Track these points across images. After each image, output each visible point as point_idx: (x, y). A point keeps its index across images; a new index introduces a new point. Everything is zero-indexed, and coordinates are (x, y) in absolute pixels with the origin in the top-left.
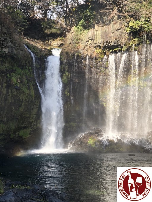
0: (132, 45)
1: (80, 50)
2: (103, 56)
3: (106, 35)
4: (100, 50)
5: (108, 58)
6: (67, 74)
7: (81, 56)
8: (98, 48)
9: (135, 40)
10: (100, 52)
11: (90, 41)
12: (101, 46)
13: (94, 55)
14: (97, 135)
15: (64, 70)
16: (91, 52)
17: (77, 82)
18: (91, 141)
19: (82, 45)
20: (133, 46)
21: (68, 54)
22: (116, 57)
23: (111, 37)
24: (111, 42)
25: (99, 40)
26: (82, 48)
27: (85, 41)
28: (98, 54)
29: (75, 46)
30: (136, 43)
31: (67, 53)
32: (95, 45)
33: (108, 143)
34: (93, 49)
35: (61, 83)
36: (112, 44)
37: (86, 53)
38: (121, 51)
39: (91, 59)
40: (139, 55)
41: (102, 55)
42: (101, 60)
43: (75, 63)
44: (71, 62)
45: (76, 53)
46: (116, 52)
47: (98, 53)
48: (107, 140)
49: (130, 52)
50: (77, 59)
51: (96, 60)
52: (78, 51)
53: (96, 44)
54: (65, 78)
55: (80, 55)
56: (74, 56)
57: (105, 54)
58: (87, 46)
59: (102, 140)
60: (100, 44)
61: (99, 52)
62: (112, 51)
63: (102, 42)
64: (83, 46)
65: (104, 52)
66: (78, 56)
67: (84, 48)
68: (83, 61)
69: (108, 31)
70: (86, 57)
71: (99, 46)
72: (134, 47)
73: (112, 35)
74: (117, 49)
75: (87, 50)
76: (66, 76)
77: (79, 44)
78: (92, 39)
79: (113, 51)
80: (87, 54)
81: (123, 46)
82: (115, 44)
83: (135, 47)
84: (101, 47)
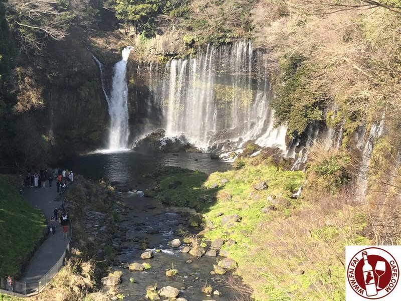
0: (190, 54)
2: (166, 62)
3: (166, 44)
8: (160, 55)
9: (192, 50)
11: (152, 49)
13: (157, 61)
14: (159, 135)
15: (130, 76)
16: (154, 59)
23: (170, 46)
24: (171, 51)
25: (160, 49)
26: (145, 56)
27: (148, 49)
28: (161, 60)
30: (193, 52)
33: (166, 144)
34: (156, 56)
35: (127, 89)
36: (171, 53)
37: (150, 59)
38: (181, 58)
39: (154, 65)
42: (164, 66)
46: (177, 59)
48: (166, 140)
51: (160, 66)
52: (142, 59)
53: (158, 52)
55: (144, 62)
57: (168, 60)
58: (150, 53)
59: (162, 140)
60: (162, 53)
62: (174, 58)
63: (163, 50)
64: (146, 54)
65: (166, 58)
66: (142, 63)
67: (148, 56)
69: (168, 40)
73: (172, 44)
74: (178, 56)
75: (150, 57)
78: (154, 48)
80: (151, 61)
81: (182, 54)
82: (175, 53)
83: (193, 55)
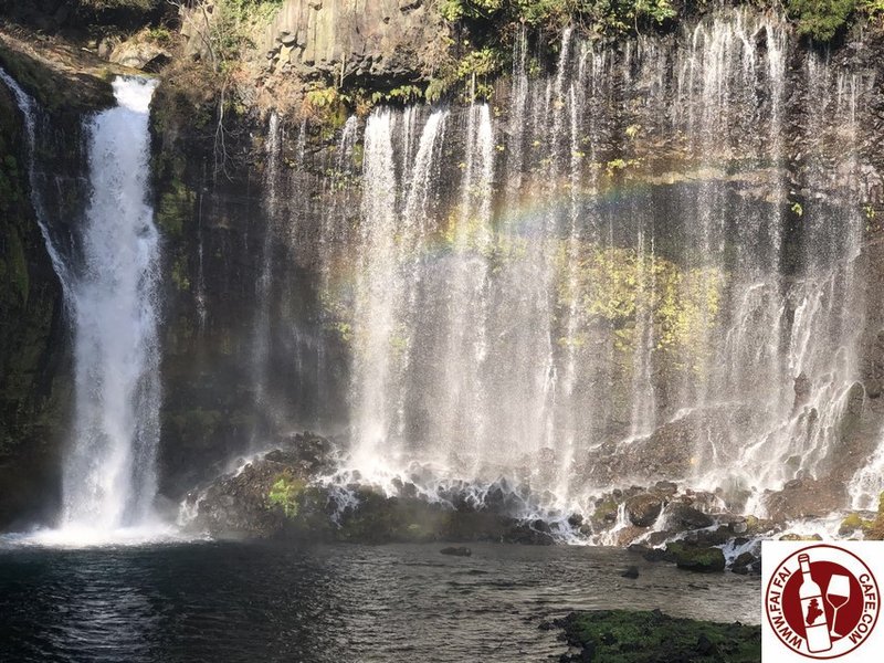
0: (468, 76)
1: (241, 87)
2: (342, 117)
4: (330, 94)
5: (362, 129)
6: (182, 193)
7: (245, 116)
8: (321, 83)
9: (480, 57)
10: (330, 100)
11: (285, 51)
12: (335, 73)
13: (304, 112)
14: (307, 464)
15: (168, 176)
16: (292, 102)
17: (226, 231)
18: (281, 491)
19: (249, 69)
20: (471, 82)
21: (186, 103)
22: (400, 124)
23: (377, 38)
24: (380, 59)
25: (327, 48)
26: (249, 81)
27: (263, 49)
28: (322, 108)
29: (220, 70)
30: (483, 69)
31: (182, 99)
32: (307, 70)
33: (356, 502)
34: (299, 86)
36: (380, 68)
37: (267, 101)
38: (422, 100)
39: (289, 128)
40: (497, 122)
41: (337, 116)
42: (331, 136)
43: (219, 146)
44: (201, 141)
45: (223, 101)
46: (398, 105)
47: (322, 103)
48: (350, 487)
49: (460, 104)
50: (229, 126)
51: (313, 135)
52: (232, 95)
53: (312, 64)
54: (173, 211)
55: (240, 109)
56: (214, 112)
57: (351, 109)
58: (272, 71)
59: (330, 486)
60: (331, 68)
61: (327, 102)
62: (383, 99)
63: (339, 55)
64: (254, 72)
65: (345, 101)
66: (231, 113)
67: (260, 81)
68: (255, 138)
69: (367, 9)
70: (267, 121)
71: (326, 73)
72: (476, 86)
73: (382, 28)
74: (405, 90)
75: (271, 90)
76: (177, 200)
77: (236, 63)
78: (294, 44)
79: (388, 97)
80: (273, 109)
81: (430, 78)
82: (396, 71)
83: (481, 87)
84: (332, 78)
